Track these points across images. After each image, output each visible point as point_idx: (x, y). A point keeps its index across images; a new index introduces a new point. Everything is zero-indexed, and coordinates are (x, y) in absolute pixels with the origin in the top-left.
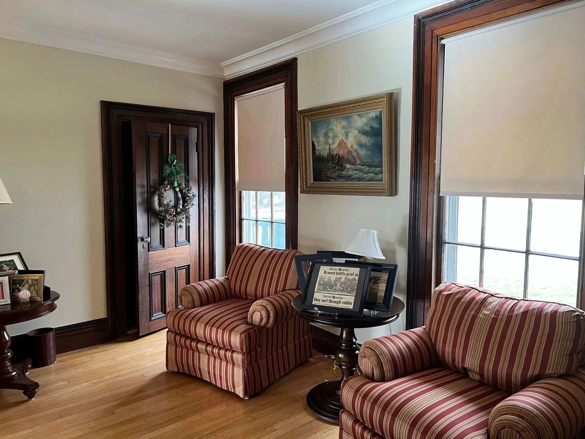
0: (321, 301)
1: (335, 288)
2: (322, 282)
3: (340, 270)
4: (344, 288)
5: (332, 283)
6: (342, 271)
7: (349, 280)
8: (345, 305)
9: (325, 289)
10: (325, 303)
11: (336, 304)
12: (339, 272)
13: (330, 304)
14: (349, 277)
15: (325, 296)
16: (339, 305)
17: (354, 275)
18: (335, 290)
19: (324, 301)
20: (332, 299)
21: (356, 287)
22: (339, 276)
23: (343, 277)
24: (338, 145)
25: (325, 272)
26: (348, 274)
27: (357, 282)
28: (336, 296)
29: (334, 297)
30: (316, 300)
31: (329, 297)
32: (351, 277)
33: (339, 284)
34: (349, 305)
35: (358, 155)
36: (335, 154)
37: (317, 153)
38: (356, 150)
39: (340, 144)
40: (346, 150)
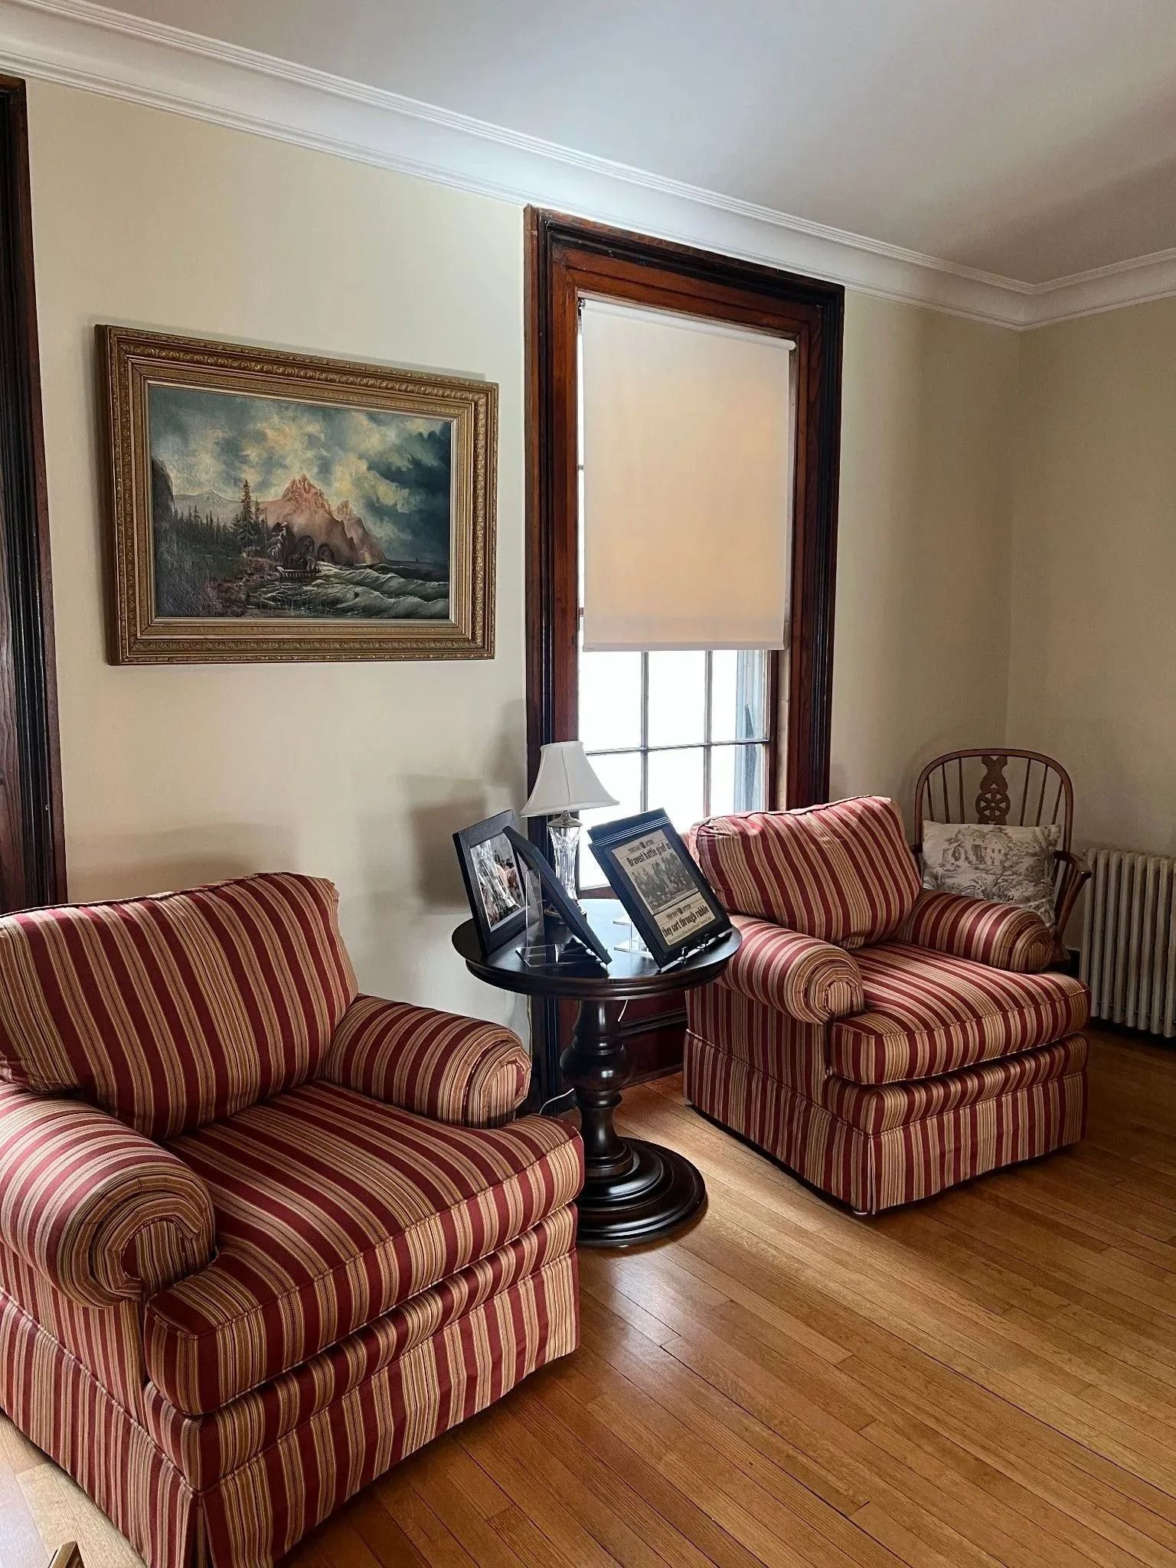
0: (672, 931)
1: (667, 890)
2: (643, 887)
3: (643, 845)
4: (677, 884)
5: (657, 879)
6: (648, 848)
7: (668, 861)
9: (659, 901)
10: (680, 931)
11: (693, 924)
12: (645, 851)
16: (697, 922)
17: (666, 847)
19: (676, 928)
20: (682, 917)
21: (687, 872)
23: (659, 860)
24: (286, 494)
25: (630, 862)
26: (659, 851)
27: (679, 860)
28: (681, 906)
30: (667, 933)
31: (675, 915)
32: (666, 854)
35: (366, 535)
36: (271, 523)
37: (180, 509)
38: (359, 522)
39: (296, 494)
40: (320, 518)
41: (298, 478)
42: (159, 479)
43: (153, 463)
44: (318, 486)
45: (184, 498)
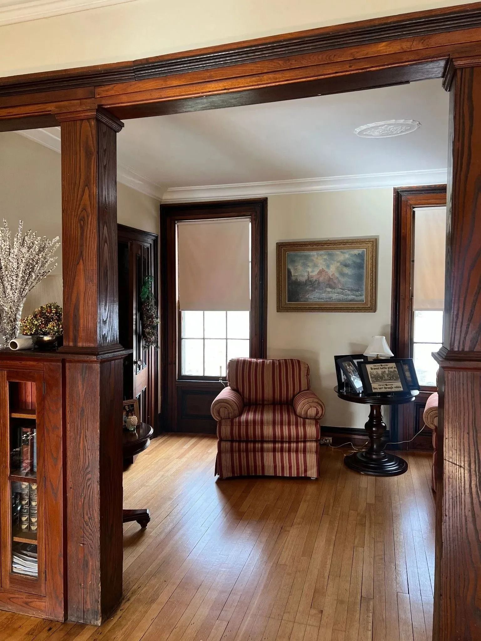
0: (378, 389)
1: (384, 378)
2: (373, 376)
3: (382, 366)
4: (391, 378)
5: (381, 375)
6: (384, 367)
7: (391, 372)
8: (397, 389)
9: (377, 380)
10: (382, 390)
11: (390, 389)
12: (381, 367)
13: (385, 390)
14: (390, 370)
15: (380, 385)
16: (392, 389)
17: (393, 368)
18: (385, 380)
19: (380, 388)
20: (386, 387)
21: (398, 376)
22: (383, 370)
23: (387, 370)
24: (318, 273)
25: (372, 369)
26: (389, 368)
27: (397, 372)
28: (388, 384)
29: (387, 385)
30: (375, 389)
31: (383, 385)
32: (392, 370)
33: (386, 376)
34: (399, 389)
35: (339, 281)
36: (314, 280)
37: (293, 278)
38: (337, 278)
39: (321, 272)
40: (326, 277)
41: (321, 269)
42: (289, 272)
43: (288, 269)
44: (326, 270)
45: (294, 276)
